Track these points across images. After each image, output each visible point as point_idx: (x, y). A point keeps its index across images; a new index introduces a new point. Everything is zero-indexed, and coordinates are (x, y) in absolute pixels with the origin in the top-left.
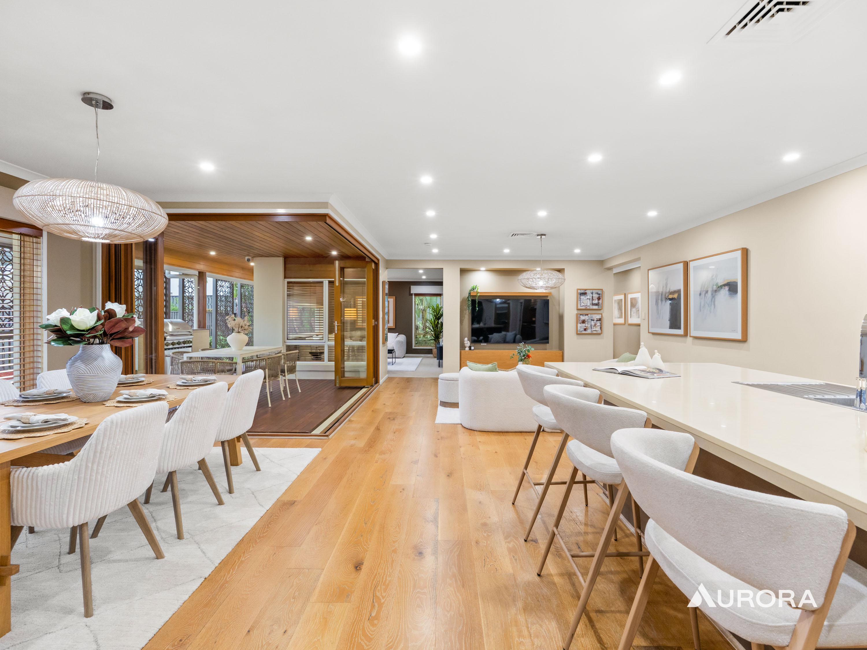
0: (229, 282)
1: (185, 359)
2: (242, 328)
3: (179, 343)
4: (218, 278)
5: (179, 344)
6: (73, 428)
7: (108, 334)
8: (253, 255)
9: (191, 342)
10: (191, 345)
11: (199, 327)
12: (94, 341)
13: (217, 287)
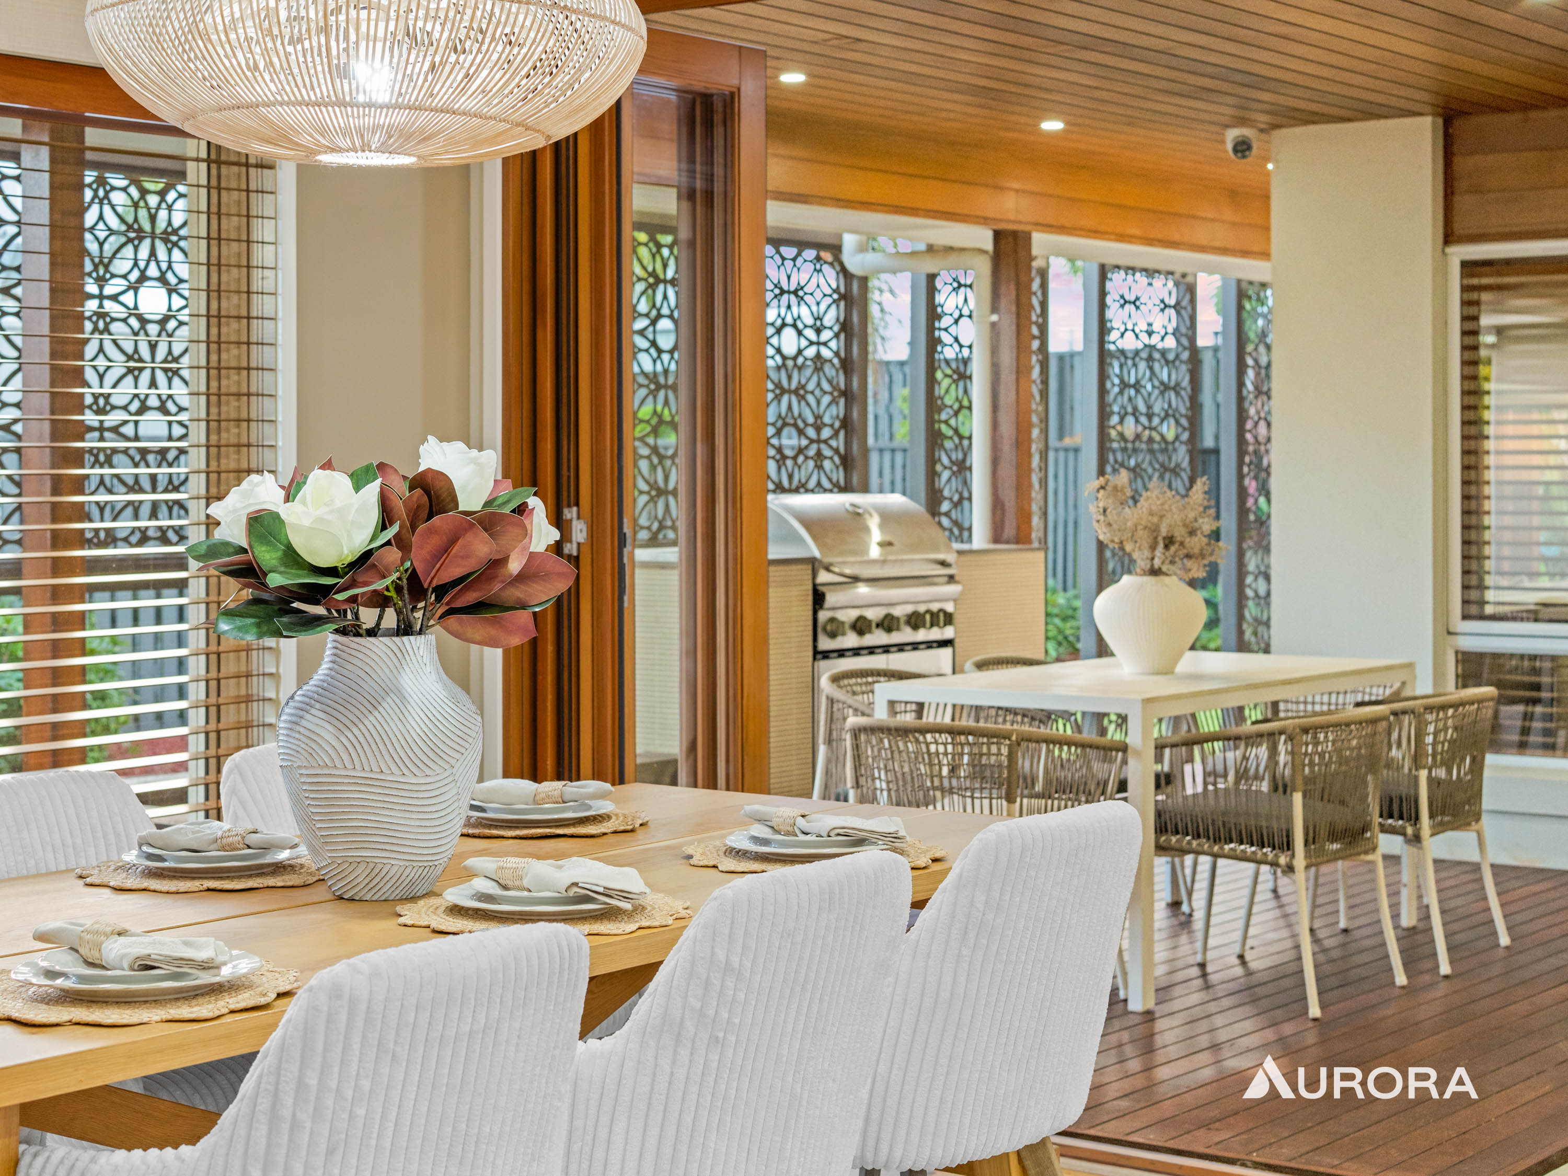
0: (1172, 273)
1: (881, 714)
2: (1173, 549)
3: (888, 624)
4: (1110, 261)
5: (889, 630)
6: (232, 1007)
7: (426, 586)
8: (1264, 118)
9: (949, 619)
10: (948, 633)
11: (997, 537)
12: (380, 617)
13: (1103, 306)
